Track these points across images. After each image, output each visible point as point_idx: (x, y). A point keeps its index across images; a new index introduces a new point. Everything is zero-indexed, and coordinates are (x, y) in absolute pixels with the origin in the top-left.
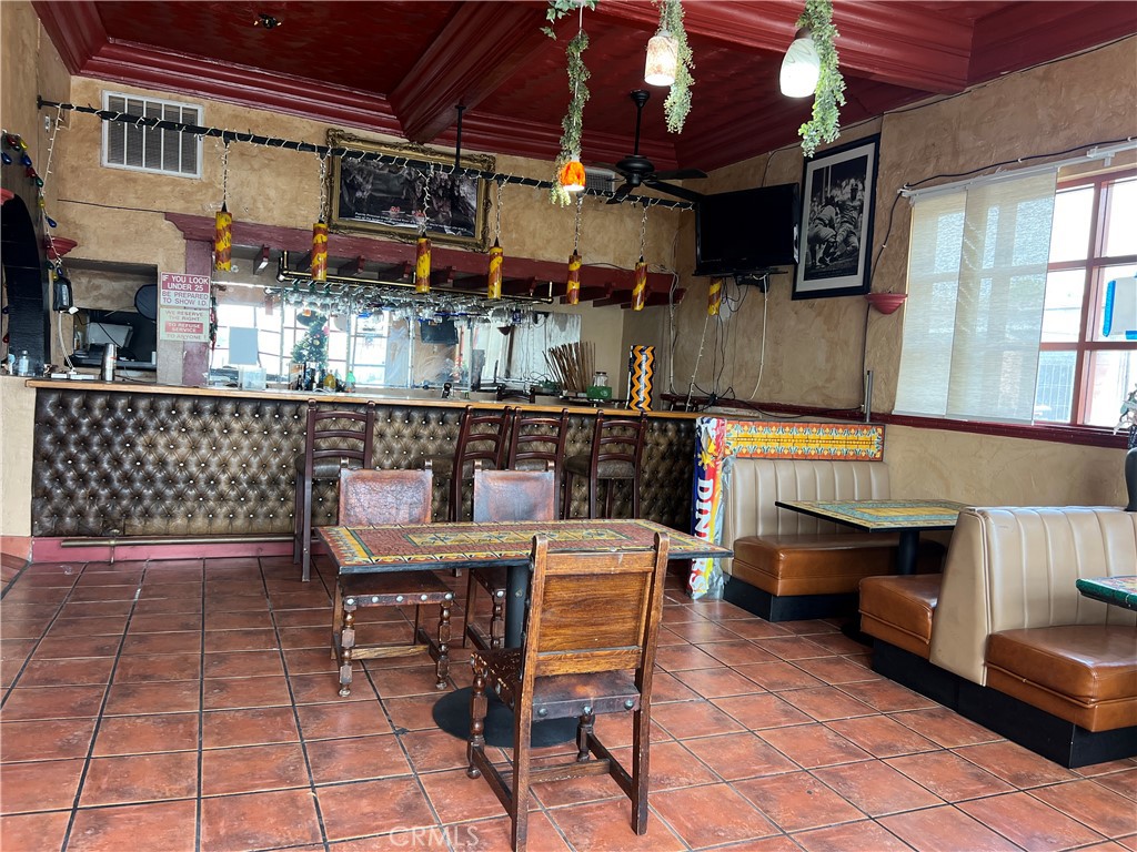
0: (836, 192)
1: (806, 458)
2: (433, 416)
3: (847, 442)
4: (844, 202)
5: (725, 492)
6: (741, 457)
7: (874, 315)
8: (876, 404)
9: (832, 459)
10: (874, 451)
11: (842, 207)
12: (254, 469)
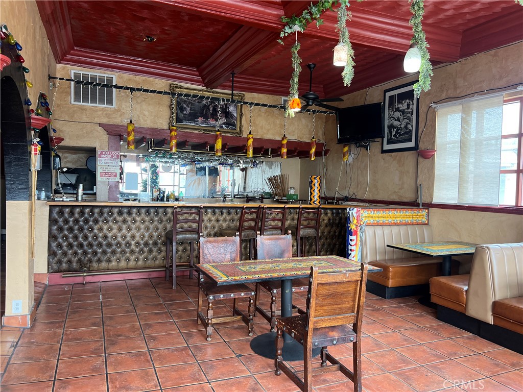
0: (400, 106)
1: (395, 224)
2: (224, 211)
3: (413, 217)
4: (404, 110)
5: (361, 241)
6: (368, 225)
7: (421, 159)
8: (423, 199)
9: (406, 224)
10: (424, 220)
11: (403, 112)
12: (146, 238)
